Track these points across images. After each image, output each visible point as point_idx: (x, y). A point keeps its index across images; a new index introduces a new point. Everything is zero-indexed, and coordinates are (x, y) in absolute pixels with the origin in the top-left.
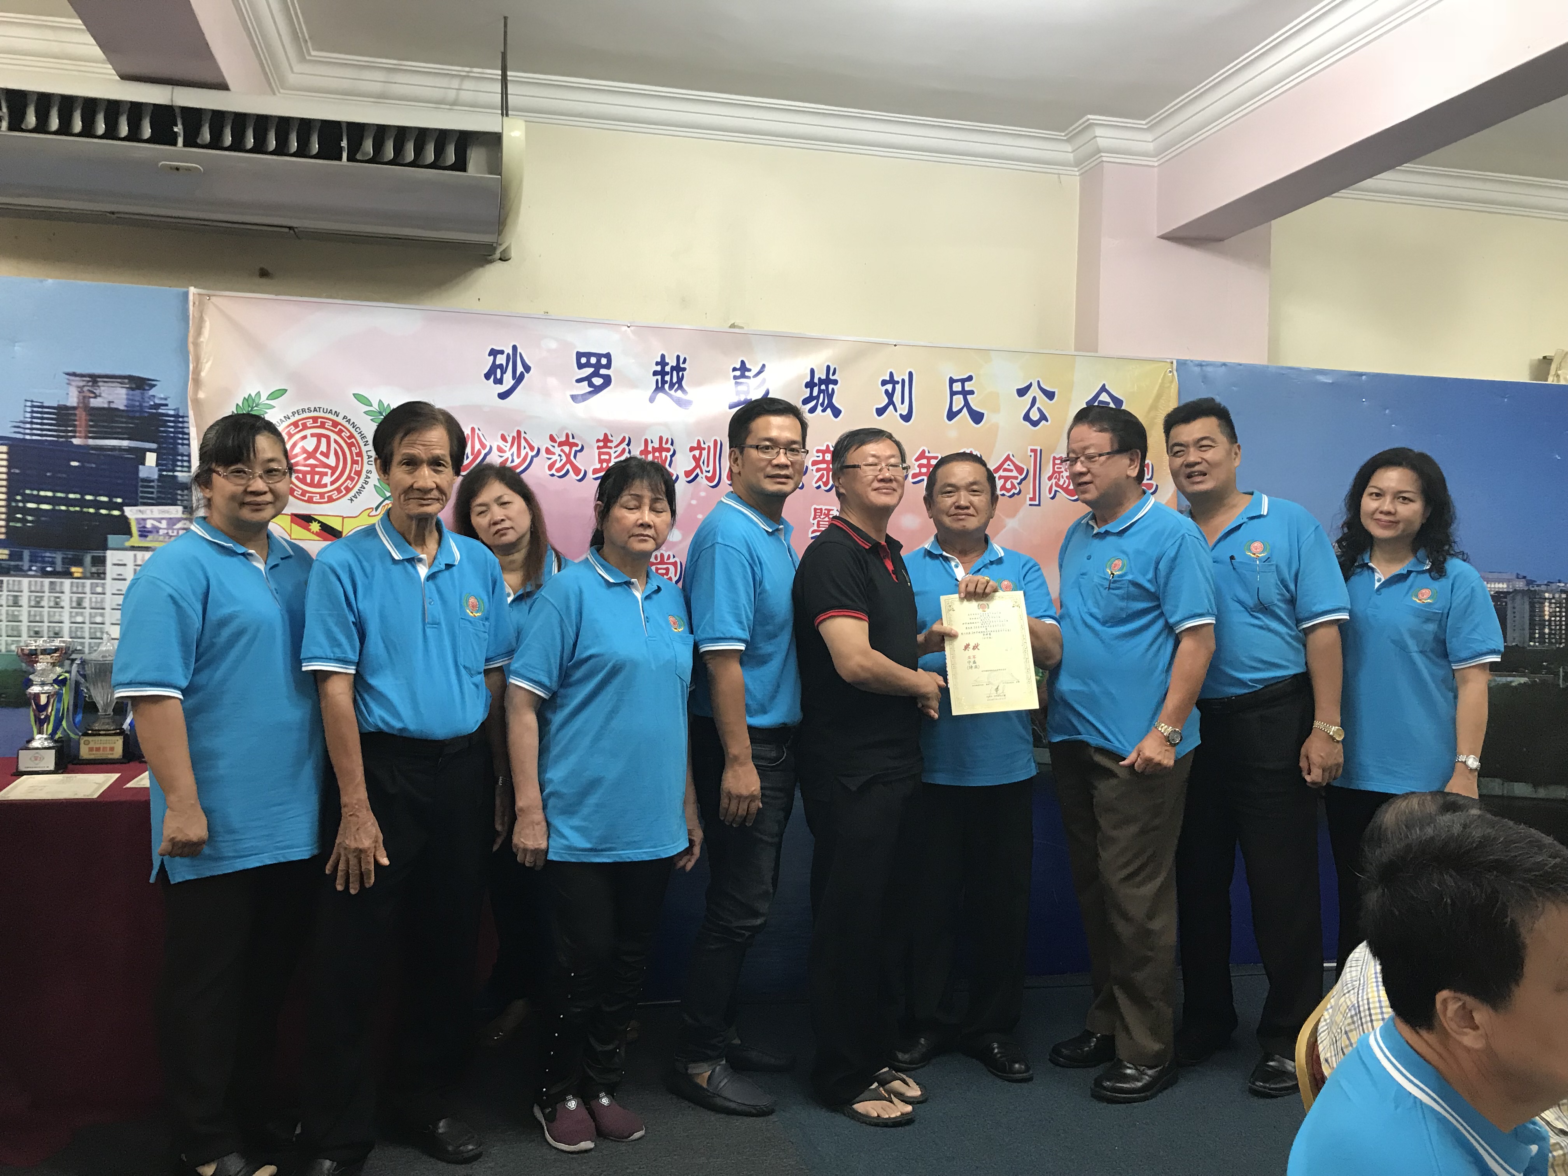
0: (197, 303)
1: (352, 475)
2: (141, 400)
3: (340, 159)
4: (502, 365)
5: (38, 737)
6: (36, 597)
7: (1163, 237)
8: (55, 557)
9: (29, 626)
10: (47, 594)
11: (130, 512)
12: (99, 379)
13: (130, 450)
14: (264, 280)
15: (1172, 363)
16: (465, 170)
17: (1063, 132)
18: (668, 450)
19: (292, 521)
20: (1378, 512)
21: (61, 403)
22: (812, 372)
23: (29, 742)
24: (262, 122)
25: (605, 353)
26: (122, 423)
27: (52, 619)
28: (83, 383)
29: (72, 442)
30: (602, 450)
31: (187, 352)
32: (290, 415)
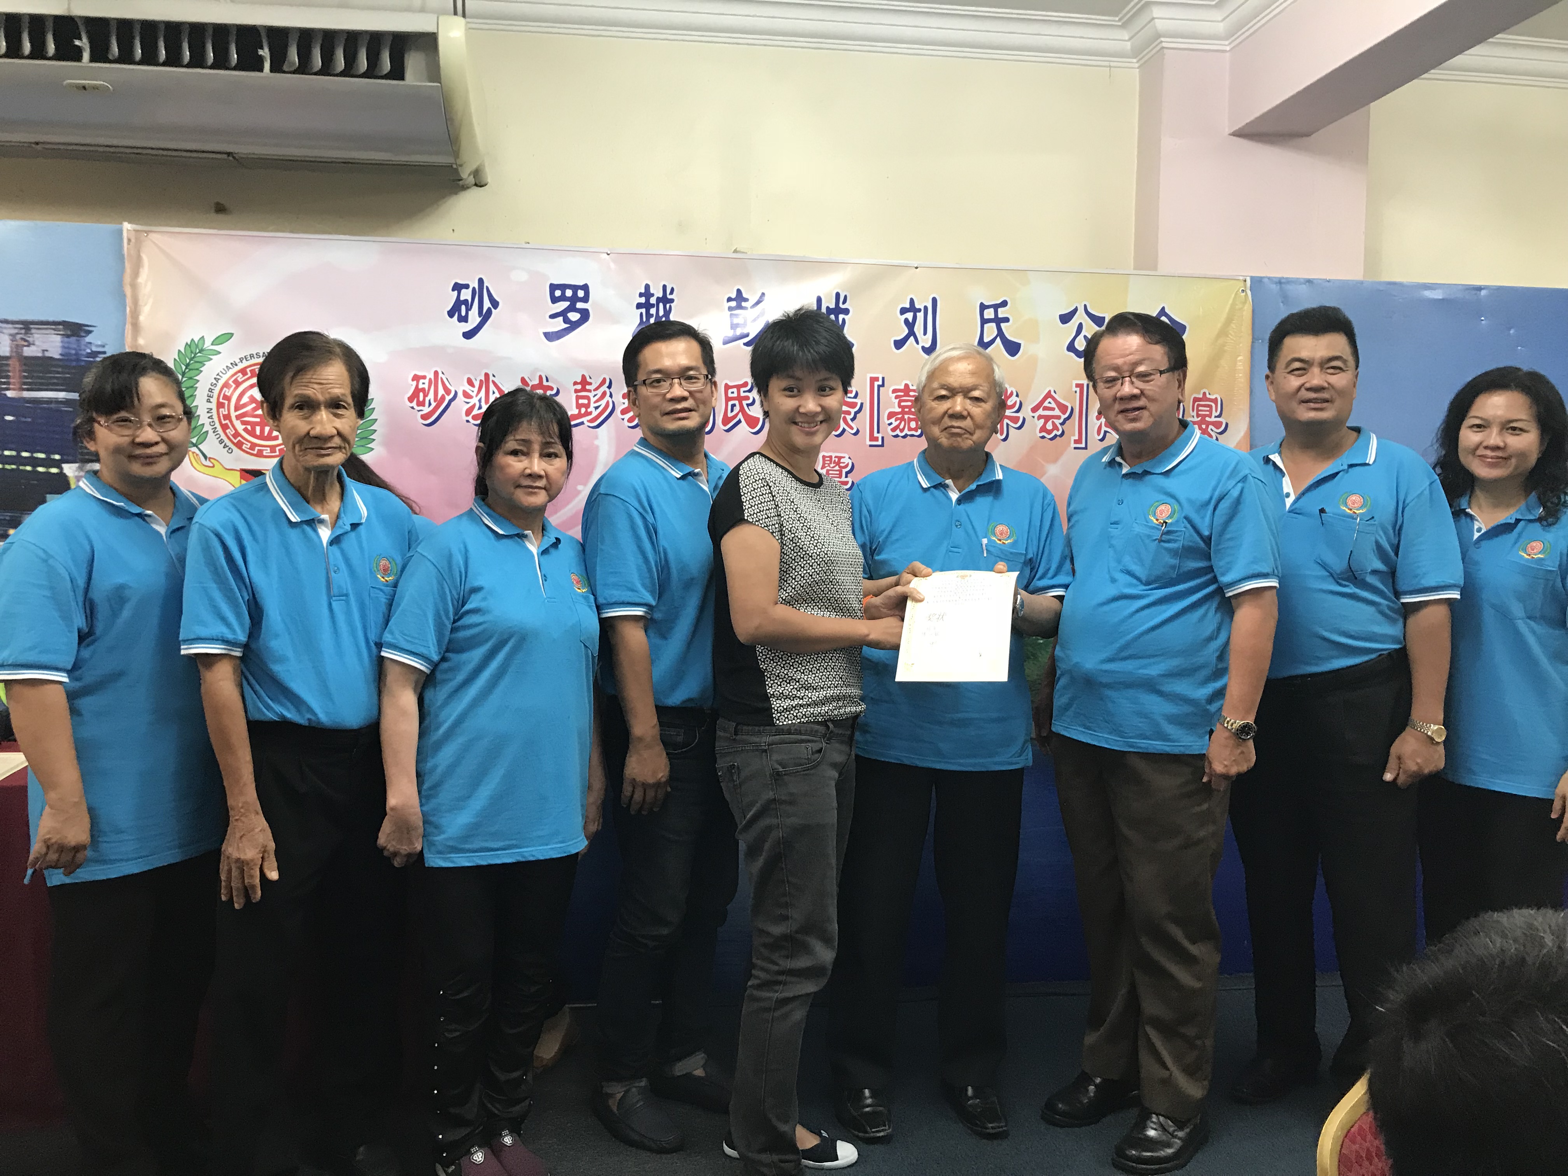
0: (133, 240)
2: (78, 348)
3: (261, 70)
4: (467, 300)
7: (1235, 134)
11: (70, 469)
12: (32, 326)
13: (67, 402)
14: (221, 217)
15: (1245, 281)
16: (402, 79)
17: (1117, 16)
22: (819, 300)
24: (173, 30)
25: (581, 284)
26: (58, 373)
28: (16, 331)
29: (5, 395)
30: (580, 394)
31: (124, 296)
32: (237, 361)
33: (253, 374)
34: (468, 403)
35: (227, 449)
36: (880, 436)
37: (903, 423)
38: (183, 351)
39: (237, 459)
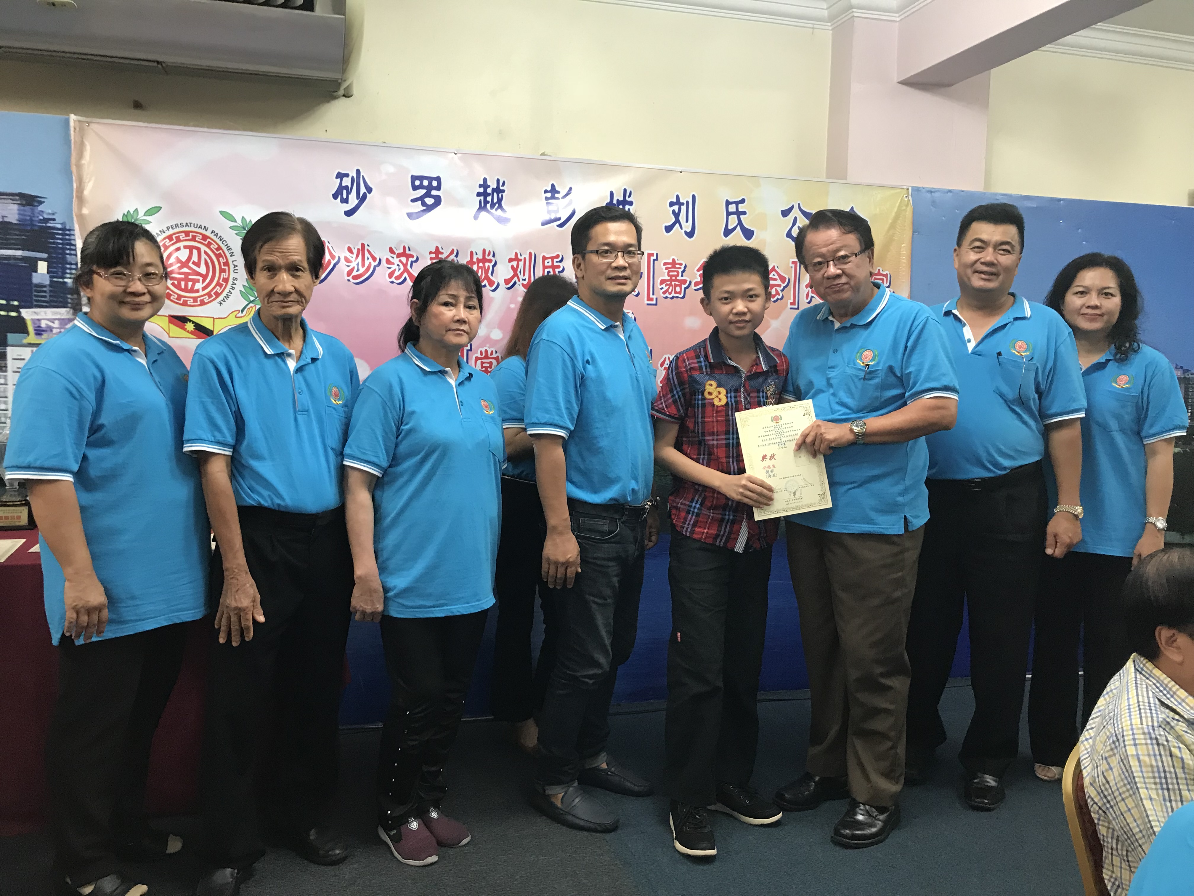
1: (221, 281)
2: (32, 215)
4: (347, 186)
11: (27, 314)
13: (23, 259)
14: (138, 112)
15: (908, 189)
16: (312, 10)
18: (490, 261)
19: (170, 322)
20: (1085, 307)
22: (612, 194)
25: (435, 176)
26: (16, 235)
31: (71, 173)
32: (165, 229)
33: (178, 240)
34: (349, 266)
36: (654, 297)
37: (671, 288)
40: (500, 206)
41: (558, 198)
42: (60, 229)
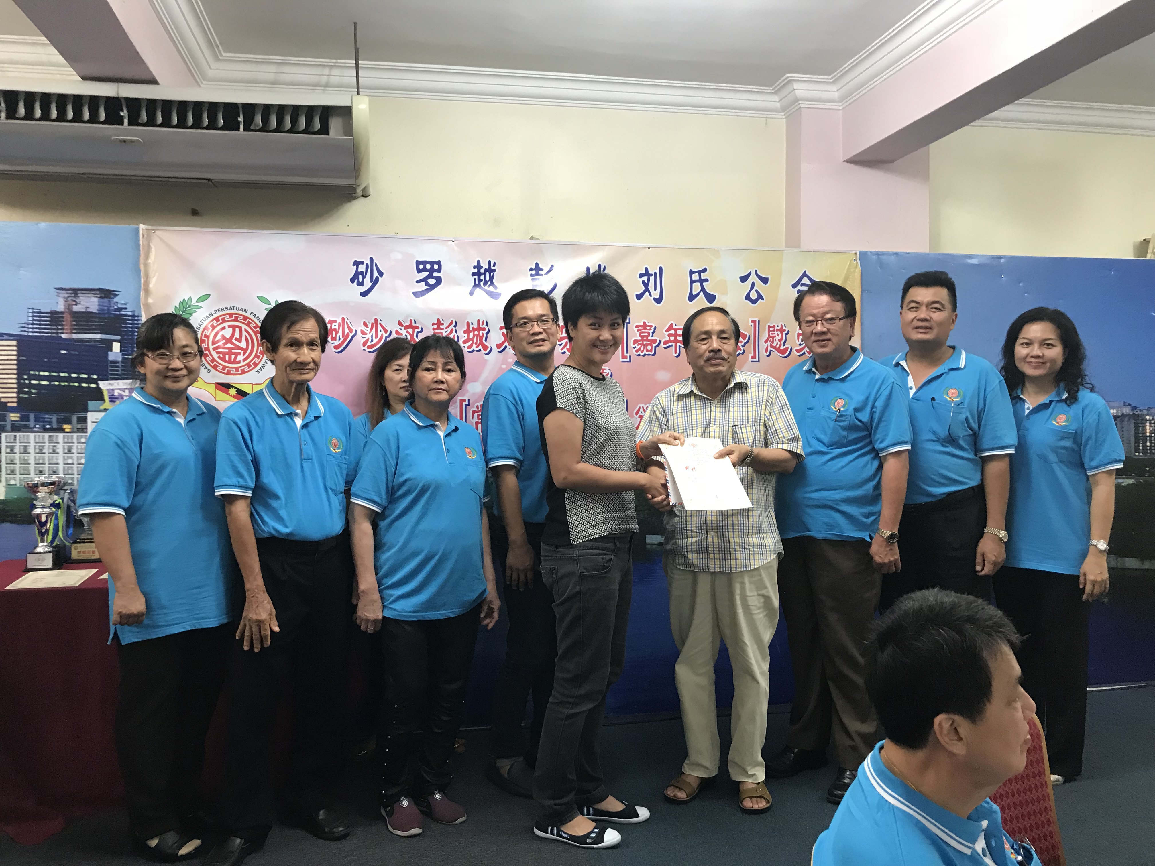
0: (145, 236)
1: (258, 354)
2: (109, 306)
3: (238, 129)
4: (362, 272)
5: (41, 544)
6: (40, 446)
7: (847, 161)
8: (51, 418)
9: (35, 467)
10: (47, 444)
11: (104, 385)
12: (78, 292)
13: (102, 341)
14: (195, 217)
15: (856, 254)
16: (328, 134)
17: (771, 87)
18: (484, 329)
19: (216, 388)
20: (1028, 357)
21: (53, 310)
22: (588, 269)
23: (35, 548)
24: (183, 106)
25: (436, 260)
26: (95, 322)
27: (51, 462)
28: (68, 295)
29: (61, 336)
30: (436, 331)
31: (140, 271)
32: (213, 312)
33: (224, 321)
34: (364, 338)
35: (207, 370)
36: (628, 355)
37: (643, 347)
38: (178, 307)
39: (214, 376)
40: (492, 283)
41: (542, 275)
42: (129, 316)
